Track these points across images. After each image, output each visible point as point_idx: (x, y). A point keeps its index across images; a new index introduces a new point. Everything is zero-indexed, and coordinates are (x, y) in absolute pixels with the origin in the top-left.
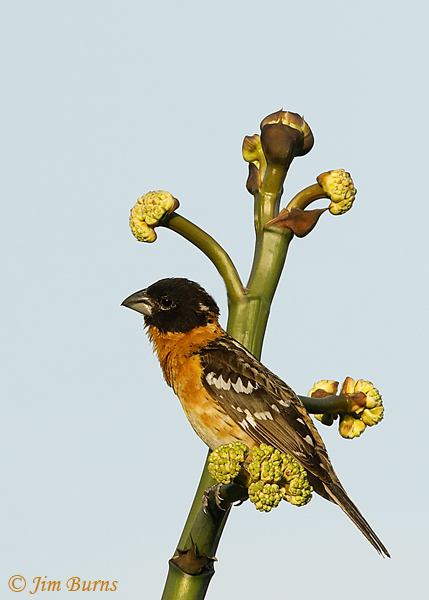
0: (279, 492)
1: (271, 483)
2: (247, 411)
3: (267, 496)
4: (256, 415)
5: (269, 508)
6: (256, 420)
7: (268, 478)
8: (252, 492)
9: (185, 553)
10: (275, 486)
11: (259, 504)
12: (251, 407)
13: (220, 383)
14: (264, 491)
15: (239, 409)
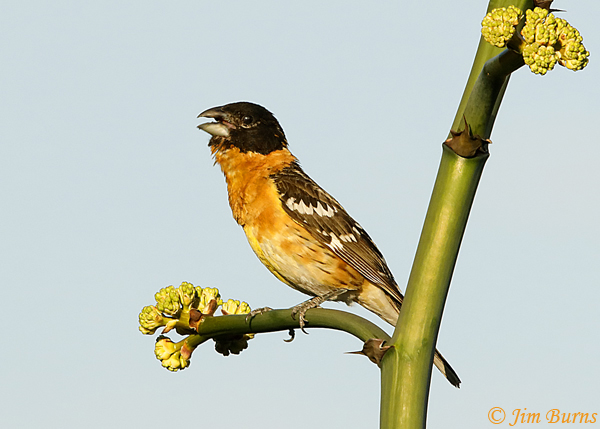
0: (554, 54)
1: (546, 45)
2: (332, 234)
3: (542, 58)
4: (341, 237)
5: (545, 70)
6: (342, 242)
7: (544, 41)
8: (527, 54)
9: (458, 135)
10: (550, 48)
11: (534, 67)
12: (336, 230)
13: (302, 208)
14: (540, 53)
15: (325, 233)
